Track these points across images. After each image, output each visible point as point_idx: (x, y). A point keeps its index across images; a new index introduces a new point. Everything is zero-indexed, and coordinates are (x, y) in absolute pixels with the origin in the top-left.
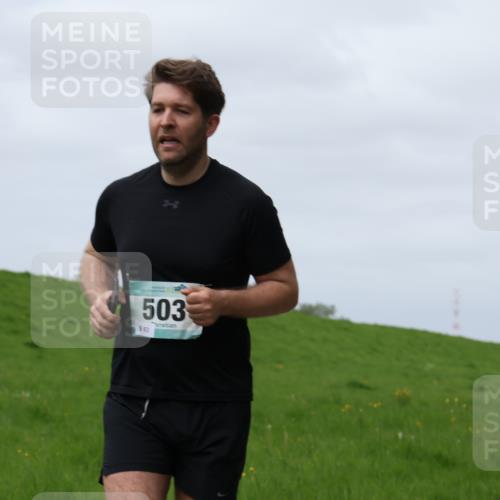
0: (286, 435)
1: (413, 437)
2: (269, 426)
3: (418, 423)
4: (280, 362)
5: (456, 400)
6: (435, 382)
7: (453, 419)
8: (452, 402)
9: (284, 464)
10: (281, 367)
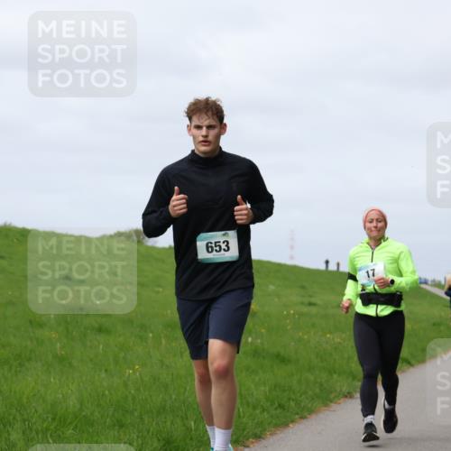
0: (164, 342)
1: (259, 341)
2: (151, 335)
3: (263, 331)
4: (159, 286)
5: (292, 312)
6: (276, 300)
7: (289, 327)
8: (288, 314)
9: (162, 362)
10: (161, 290)
